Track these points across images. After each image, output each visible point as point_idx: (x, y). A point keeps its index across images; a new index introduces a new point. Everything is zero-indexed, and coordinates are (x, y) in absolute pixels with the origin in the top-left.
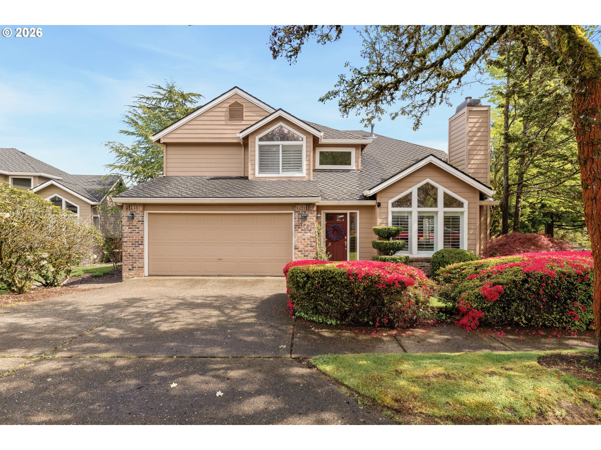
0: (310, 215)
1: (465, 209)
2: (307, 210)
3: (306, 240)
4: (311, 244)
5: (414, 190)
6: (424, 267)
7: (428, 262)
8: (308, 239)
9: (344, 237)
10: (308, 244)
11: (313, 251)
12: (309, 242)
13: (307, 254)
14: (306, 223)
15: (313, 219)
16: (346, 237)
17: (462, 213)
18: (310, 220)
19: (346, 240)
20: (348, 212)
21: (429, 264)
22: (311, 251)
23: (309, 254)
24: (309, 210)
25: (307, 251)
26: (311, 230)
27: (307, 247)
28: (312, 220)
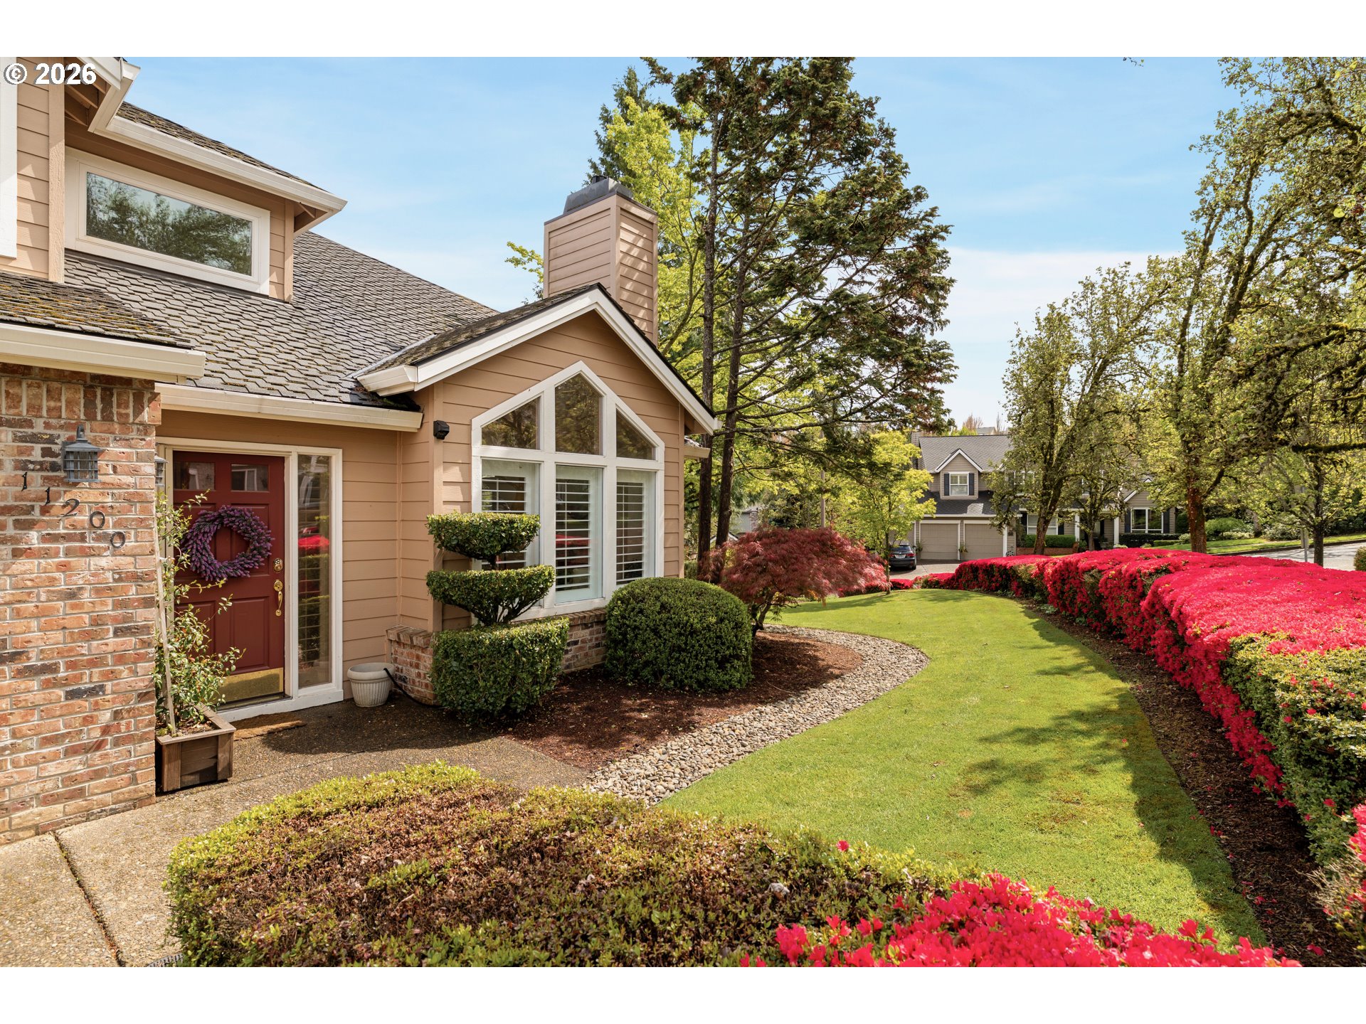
0: (114, 449)
1: (657, 463)
2: (91, 416)
3: (86, 597)
4: (126, 619)
5: (545, 391)
6: (576, 643)
7: (586, 626)
8: (98, 592)
9: (269, 561)
10: (96, 622)
11: (141, 658)
12: (107, 609)
13: (89, 678)
14: (86, 493)
15: (135, 472)
16: (278, 563)
17: (651, 474)
18: (112, 478)
19: (281, 575)
20: (292, 453)
21: (587, 631)
22: (120, 659)
23: (112, 676)
24: (107, 418)
25: (93, 663)
26: (122, 537)
27: (89, 636)
28: (129, 480)
